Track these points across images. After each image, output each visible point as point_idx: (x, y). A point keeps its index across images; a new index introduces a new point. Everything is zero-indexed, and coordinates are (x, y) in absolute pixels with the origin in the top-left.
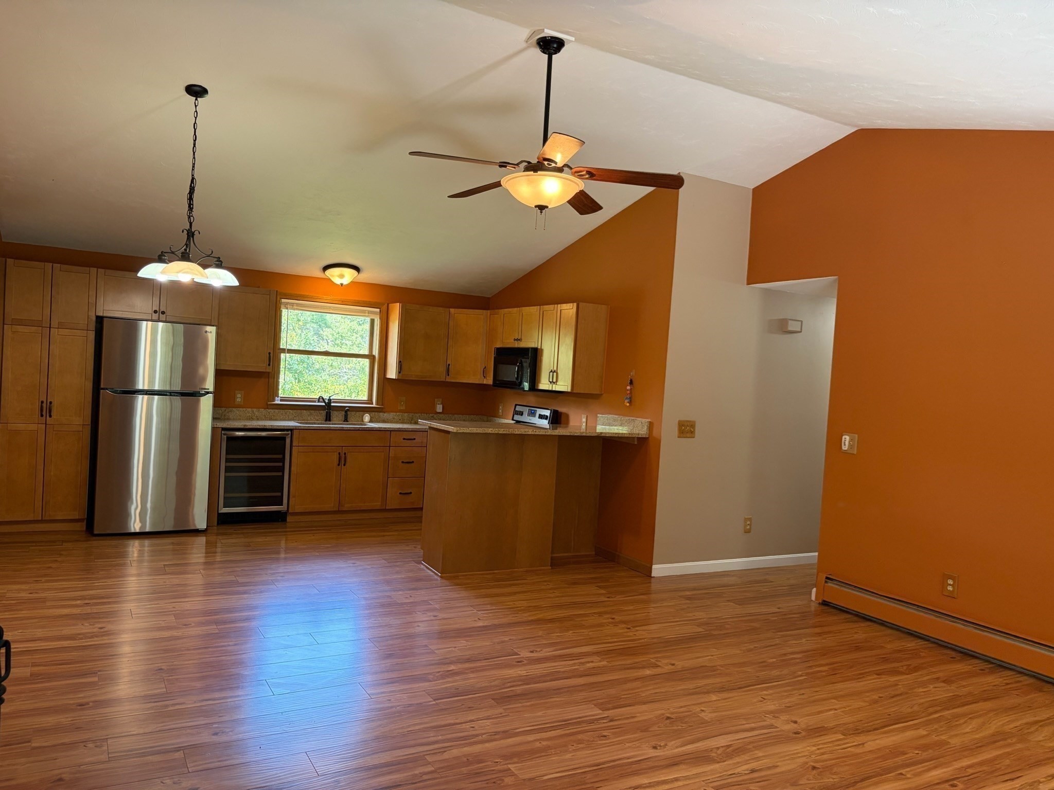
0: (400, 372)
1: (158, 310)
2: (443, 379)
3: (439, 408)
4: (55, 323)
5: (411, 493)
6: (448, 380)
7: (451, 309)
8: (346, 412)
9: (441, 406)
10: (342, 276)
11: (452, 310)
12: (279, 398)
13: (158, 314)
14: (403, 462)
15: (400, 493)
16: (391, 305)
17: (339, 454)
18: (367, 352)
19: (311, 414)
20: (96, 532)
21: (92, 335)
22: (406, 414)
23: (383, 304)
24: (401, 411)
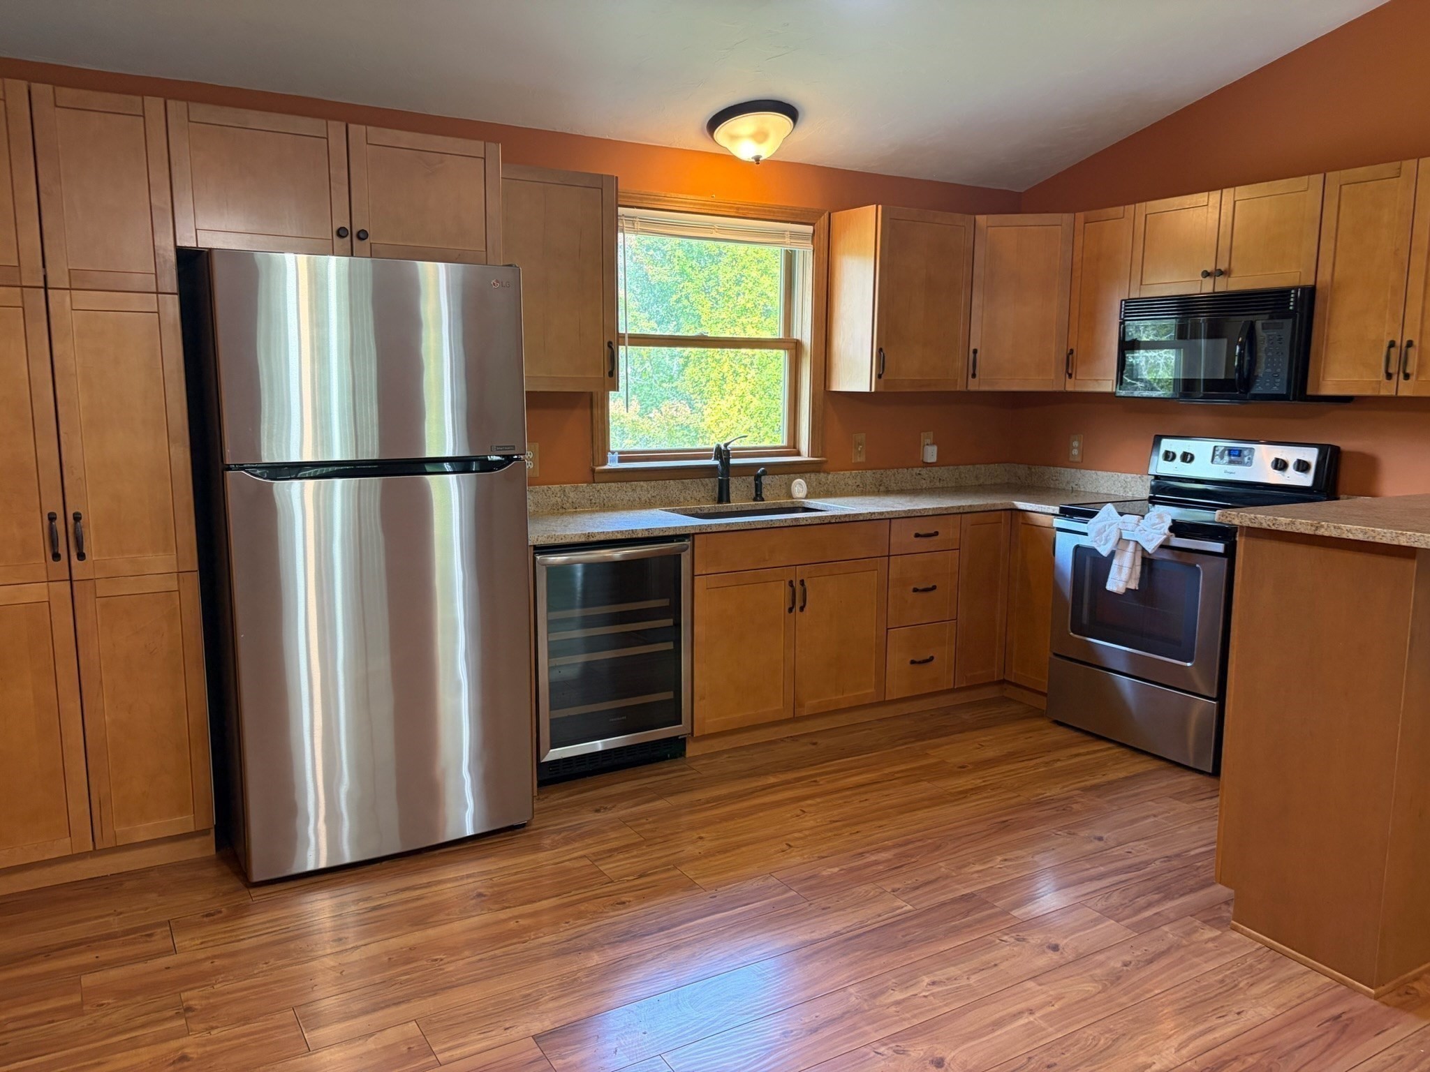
0: (879, 376)
1: (348, 227)
2: (960, 387)
3: (931, 454)
4: (57, 276)
5: (932, 658)
6: (974, 386)
7: (977, 217)
8: (758, 478)
9: (935, 448)
10: (761, 136)
11: (982, 219)
12: (616, 455)
13: (348, 238)
14: (915, 590)
15: (913, 662)
16: (835, 216)
17: (791, 583)
18: (778, 333)
19: (686, 488)
20: (256, 878)
21: (172, 307)
22: (869, 473)
23: (820, 214)
24: (858, 467)
